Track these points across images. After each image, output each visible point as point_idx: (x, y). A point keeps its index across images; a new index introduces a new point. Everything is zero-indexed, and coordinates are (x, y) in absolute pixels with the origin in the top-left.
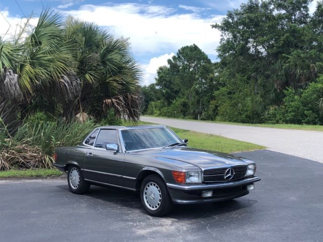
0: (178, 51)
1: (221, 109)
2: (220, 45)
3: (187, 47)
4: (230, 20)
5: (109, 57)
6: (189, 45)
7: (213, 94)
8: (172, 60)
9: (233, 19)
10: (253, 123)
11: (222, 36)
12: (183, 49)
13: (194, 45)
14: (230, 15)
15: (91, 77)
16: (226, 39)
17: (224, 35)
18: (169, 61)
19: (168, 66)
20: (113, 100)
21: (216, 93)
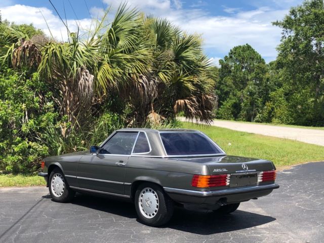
0: (230, 52)
1: (278, 111)
2: (280, 43)
3: (240, 47)
4: (293, 17)
5: (184, 54)
6: (242, 45)
7: (269, 96)
8: (224, 60)
9: (295, 16)
10: (314, 126)
11: (283, 34)
12: (236, 49)
13: (247, 44)
14: (293, 12)
15: (166, 77)
16: (287, 36)
17: (285, 32)
18: (221, 62)
19: (219, 67)
20: (186, 101)
21: (272, 94)
